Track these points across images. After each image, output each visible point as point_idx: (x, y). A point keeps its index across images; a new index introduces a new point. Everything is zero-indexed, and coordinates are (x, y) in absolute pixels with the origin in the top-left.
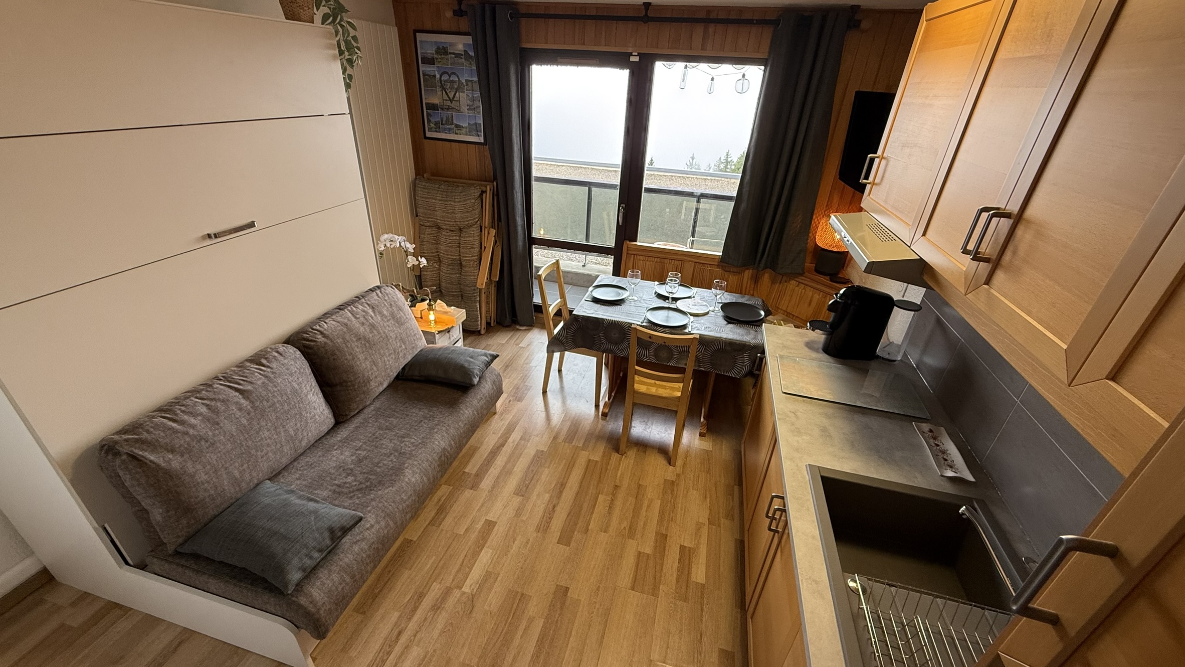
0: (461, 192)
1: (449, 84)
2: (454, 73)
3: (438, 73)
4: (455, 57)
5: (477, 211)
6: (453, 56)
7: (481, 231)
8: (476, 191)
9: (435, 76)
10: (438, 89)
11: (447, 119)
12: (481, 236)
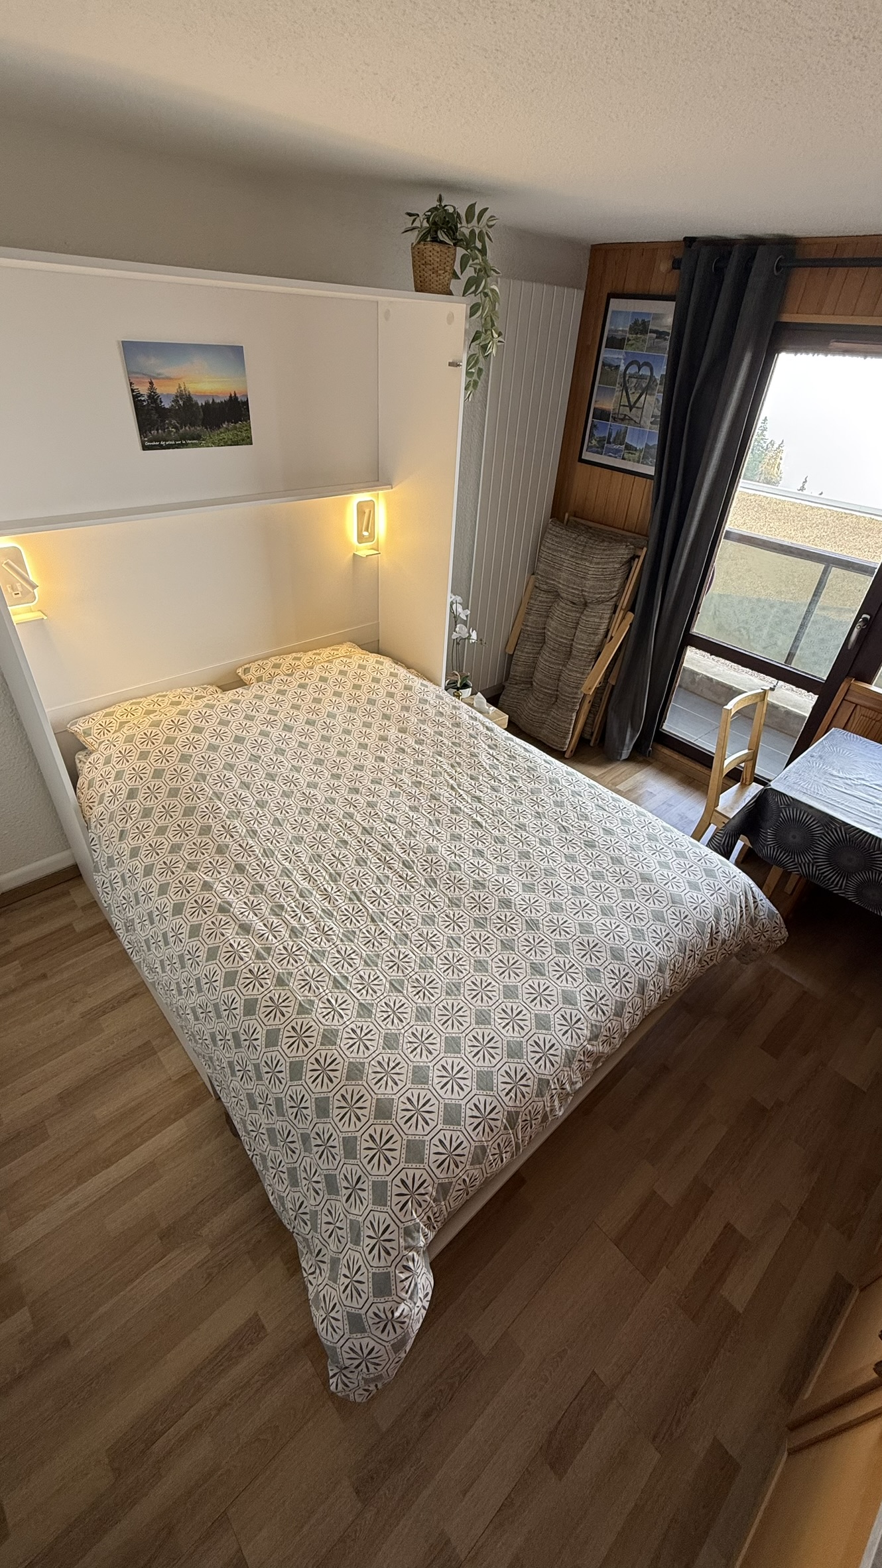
0: (604, 550)
1: (634, 380)
2: (646, 364)
3: (624, 363)
4: (657, 338)
5: (617, 583)
6: (655, 335)
7: (614, 612)
8: (627, 552)
9: (618, 367)
10: (618, 388)
11: (618, 434)
12: (611, 618)
